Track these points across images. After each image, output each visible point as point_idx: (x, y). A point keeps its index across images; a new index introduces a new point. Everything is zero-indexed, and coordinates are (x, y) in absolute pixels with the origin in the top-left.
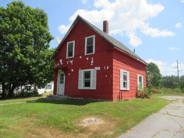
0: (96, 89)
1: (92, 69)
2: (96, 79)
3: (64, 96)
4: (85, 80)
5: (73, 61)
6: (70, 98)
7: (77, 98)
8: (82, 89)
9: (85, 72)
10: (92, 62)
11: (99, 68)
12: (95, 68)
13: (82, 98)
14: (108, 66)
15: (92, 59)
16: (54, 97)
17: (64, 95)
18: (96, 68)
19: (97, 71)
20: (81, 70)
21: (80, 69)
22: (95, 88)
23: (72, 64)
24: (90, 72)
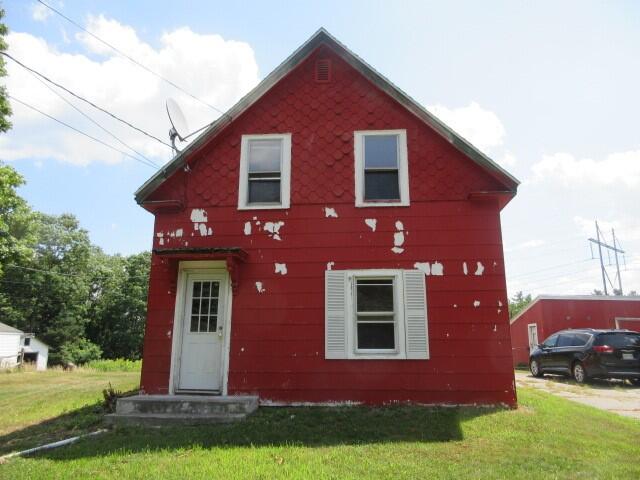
0: (428, 358)
1: (399, 268)
2: (423, 313)
3: (225, 397)
4: (360, 318)
5: (282, 223)
6: (270, 403)
7: (321, 404)
8: (351, 356)
9: (359, 282)
10: (399, 239)
11: (438, 269)
12: (417, 265)
13: (349, 403)
14: (479, 264)
15: (399, 225)
16: (186, 406)
17: (231, 392)
18: (423, 268)
19: (430, 279)
20: (333, 268)
21: (329, 265)
22: (424, 354)
23: (277, 237)
24: (390, 282)
